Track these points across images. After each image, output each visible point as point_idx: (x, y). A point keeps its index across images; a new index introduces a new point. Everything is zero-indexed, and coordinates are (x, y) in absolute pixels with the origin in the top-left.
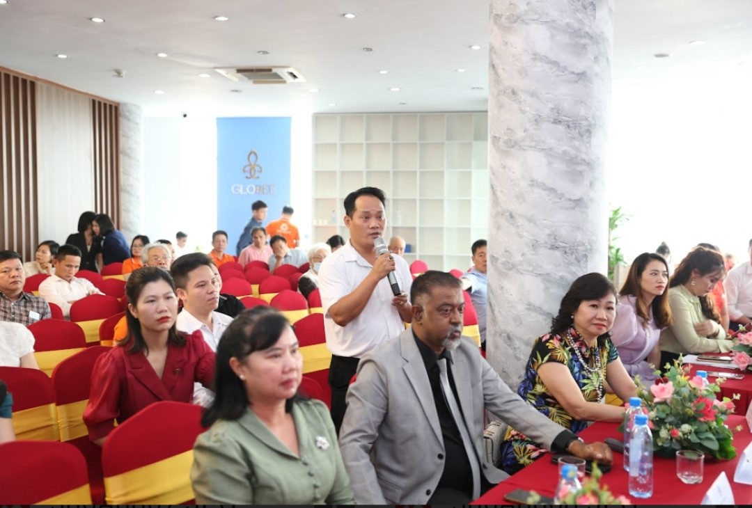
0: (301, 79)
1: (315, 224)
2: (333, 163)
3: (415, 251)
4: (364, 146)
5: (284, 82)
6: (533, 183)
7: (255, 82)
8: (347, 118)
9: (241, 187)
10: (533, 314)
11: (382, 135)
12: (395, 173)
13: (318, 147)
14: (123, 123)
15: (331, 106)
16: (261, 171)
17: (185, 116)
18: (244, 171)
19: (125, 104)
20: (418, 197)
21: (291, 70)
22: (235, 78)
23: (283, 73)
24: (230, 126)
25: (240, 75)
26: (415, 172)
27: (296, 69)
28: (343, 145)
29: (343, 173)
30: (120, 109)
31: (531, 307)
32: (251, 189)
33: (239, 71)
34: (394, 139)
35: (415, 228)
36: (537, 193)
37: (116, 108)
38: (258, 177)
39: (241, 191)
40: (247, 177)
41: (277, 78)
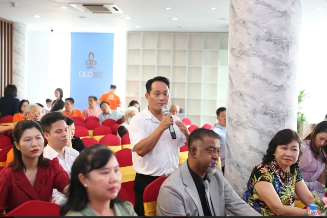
0: (120, 11)
1: (127, 95)
2: (138, 61)
3: (184, 112)
4: (156, 51)
5: (111, 13)
6: (254, 76)
7: (93, 12)
8: (146, 34)
9: (84, 73)
10: (252, 152)
11: (167, 45)
12: (174, 67)
13: (129, 51)
14: (15, 34)
15: (138, 27)
16: (96, 64)
17: (52, 31)
18: (86, 64)
19: (17, 23)
21: (115, 6)
22: (82, 9)
23: (110, 8)
24: (78, 38)
25: (84, 7)
26: (185, 67)
27: (118, 5)
28: (144, 50)
29: (144, 66)
30: (14, 25)
31: (251, 148)
32: (90, 74)
33: (84, 5)
34: (173, 47)
36: (256, 82)
37: (12, 25)
38: (94, 68)
39: (84, 75)
40: (88, 68)
41: (106, 10)
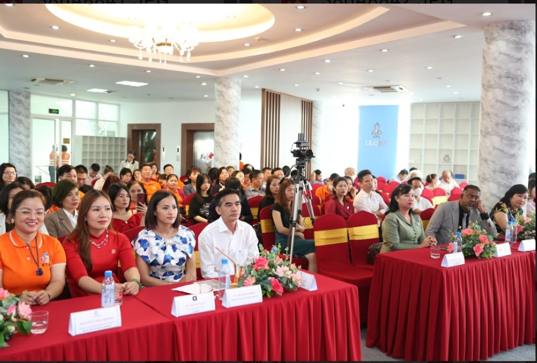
0: (405, 89)
1: (410, 162)
2: (422, 130)
3: (466, 178)
4: (439, 121)
5: (396, 91)
7: (382, 92)
8: (430, 105)
9: (371, 142)
10: (493, 197)
11: (450, 115)
12: (456, 135)
13: (413, 121)
14: (314, 110)
15: (421, 100)
16: (381, 134)
17: (344, 106)
18: (372, 133)
19: (316, 101)
20: (469, 149)
21: (401, 87)
22: (372, 90)
23: (397, 88)
24: (366, 110)
25: (375, 89)
26: (468, 135)
27: (403, 86)
28: (427, 120)
29: (427, 135)
30: (313, 104)
32: (376, 143)
33: (375, 88)
34: (456, 117)
35: (466, 166)
37: (312, 103)
38: (379, 137)
39: (370, 144)
40: (374, 137)
41: (394, 90)
